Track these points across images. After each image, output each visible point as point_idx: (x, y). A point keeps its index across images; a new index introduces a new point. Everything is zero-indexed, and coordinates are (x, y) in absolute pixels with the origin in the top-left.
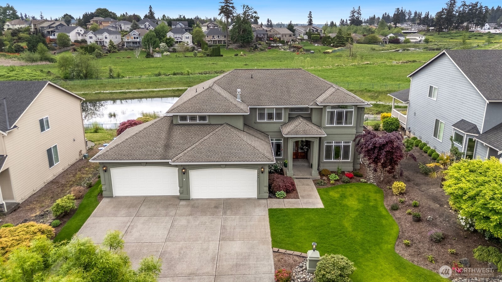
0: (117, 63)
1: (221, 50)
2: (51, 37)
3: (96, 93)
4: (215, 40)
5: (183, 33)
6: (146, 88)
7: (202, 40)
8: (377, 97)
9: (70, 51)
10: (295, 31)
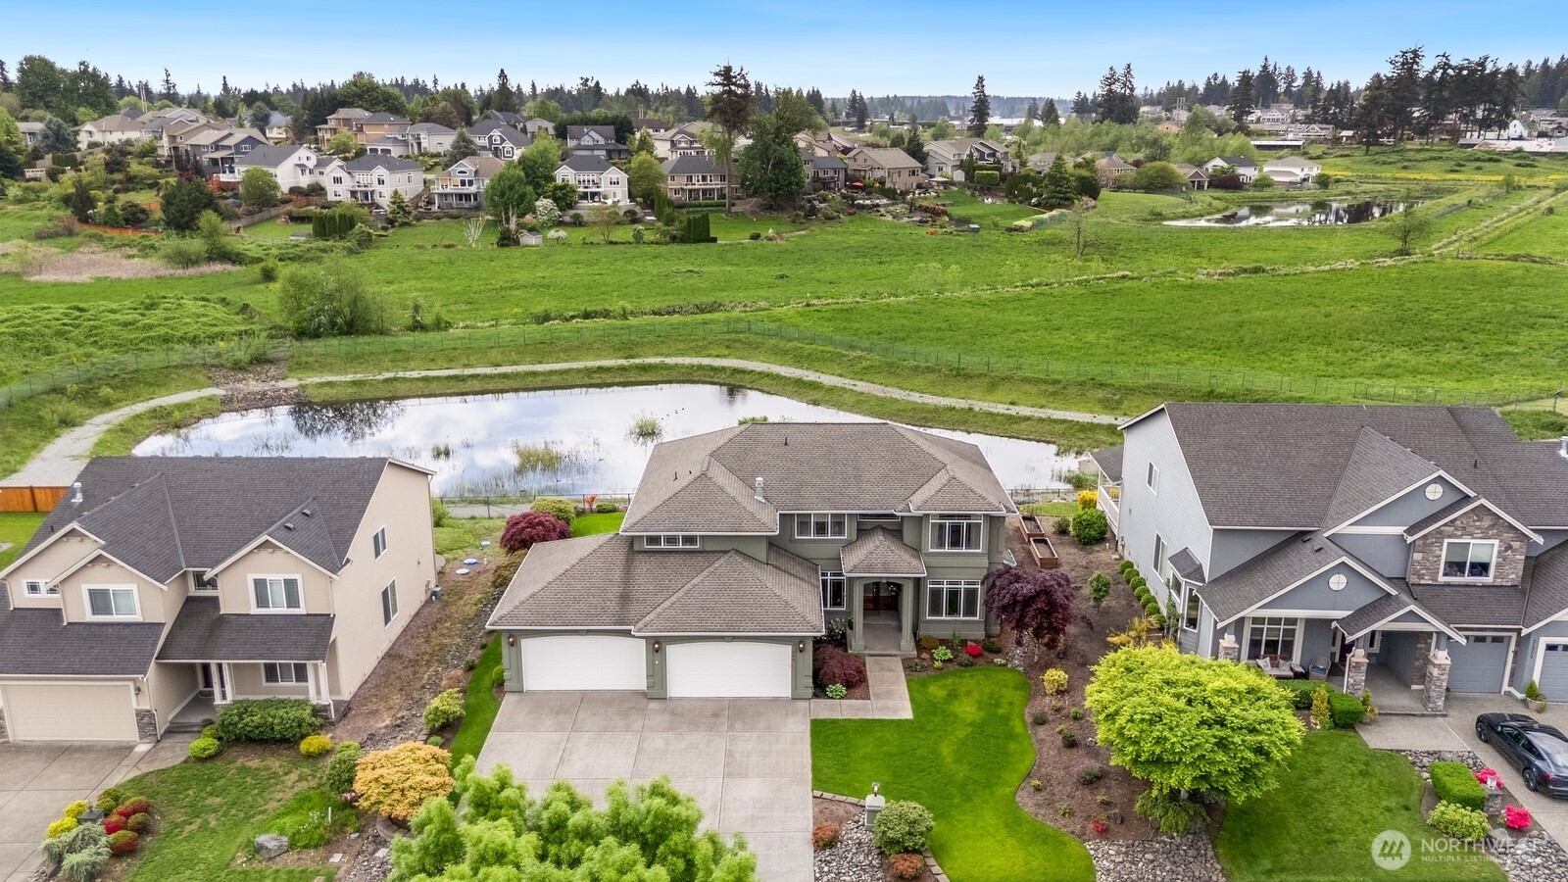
0: (422, 269)
1: (712, 218)
2: (224, 178)
3: (386, 381)
4: (695, 190)
5: (601, 167)
6: (515, 363)
7: (658, 190)
8: (1120, 402)
9: (279, 221)
10: (929, 159)
